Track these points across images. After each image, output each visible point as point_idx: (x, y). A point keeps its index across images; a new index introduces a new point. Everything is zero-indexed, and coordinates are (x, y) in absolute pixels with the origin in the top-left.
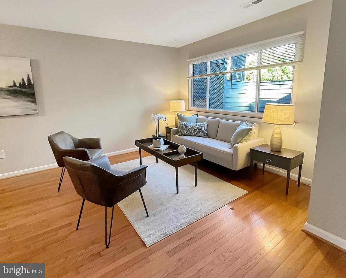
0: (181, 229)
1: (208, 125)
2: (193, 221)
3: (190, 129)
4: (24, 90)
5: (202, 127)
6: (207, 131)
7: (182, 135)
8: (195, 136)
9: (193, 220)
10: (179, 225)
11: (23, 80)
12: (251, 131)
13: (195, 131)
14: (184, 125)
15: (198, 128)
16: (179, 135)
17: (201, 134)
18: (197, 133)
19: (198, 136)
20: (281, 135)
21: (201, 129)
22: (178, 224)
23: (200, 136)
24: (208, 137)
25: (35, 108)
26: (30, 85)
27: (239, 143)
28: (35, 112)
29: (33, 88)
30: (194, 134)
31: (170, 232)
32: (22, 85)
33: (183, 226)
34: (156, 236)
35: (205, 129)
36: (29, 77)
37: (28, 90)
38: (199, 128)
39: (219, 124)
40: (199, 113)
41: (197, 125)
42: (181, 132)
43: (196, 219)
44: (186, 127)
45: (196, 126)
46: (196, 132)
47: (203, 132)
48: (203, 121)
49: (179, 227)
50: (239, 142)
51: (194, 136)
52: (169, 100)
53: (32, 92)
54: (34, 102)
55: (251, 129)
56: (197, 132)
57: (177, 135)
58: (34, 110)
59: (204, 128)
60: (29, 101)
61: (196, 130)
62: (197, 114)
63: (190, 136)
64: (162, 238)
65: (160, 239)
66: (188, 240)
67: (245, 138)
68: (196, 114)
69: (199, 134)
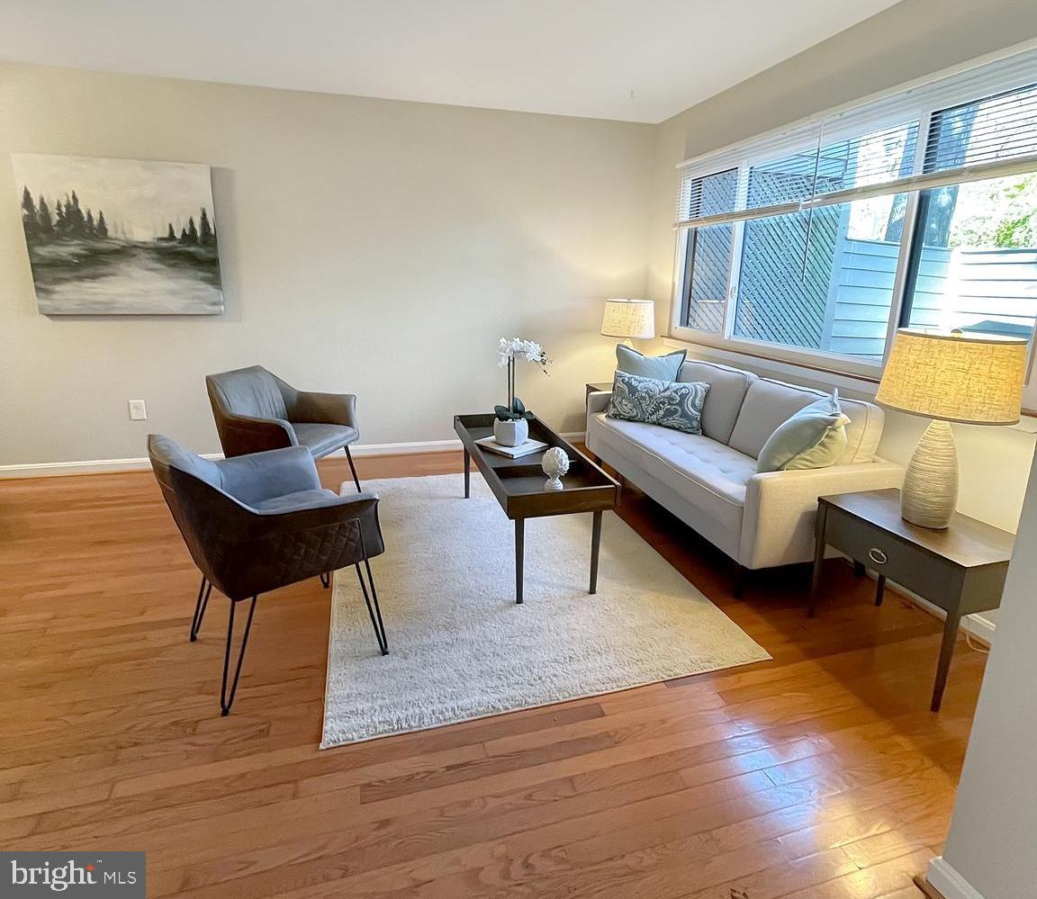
0: (452, 722)
1: (708, 392)
2: (506, 708)
3: (644, 398)
4: (192, 249)
5: (683, 397)
6: (702, 412)
7: (616, 417)
8: (660, 425)
9: (507, 704)
10: (453, 709)
11: (191, 222)
12: (832, 433)
13: (658, 409)
14: (629, 384)
15: (670, 399)
16: (608, 417)
17: (676, 420)
18: (664, 416)
19: (669, 427)
20: (955, 466)
21: (681, 404)
22: (450, 704)
23: (674, 428)
24: (704, 434)
25: (216, 300)
26: (209, 239)
27: (779, 469)
28: (216, 308)
29: (215, 244)
30: (654, 418)
31: (412, 723)
32: (189, 237)
33: (464, 714)
34: (366, 721)
35: (694, 405)
36: (204, 214)
37: (202, 251)
38: (673, 400)
39: (746, 392)
40: (690, 348)
41: (668, 389)
42: (615, 407)
43: (520, 705)
44: (633, 390)
45: (664, 391)
46: (661, 412)
47: (684, 415)
48: (697, 375)
49: (451, 714)
50: (778, 464)
51: (654, 423)
52: (603, 299)
53: (211, 256)
54: (216, 281)
55: (832, 423)
56: (667, 414)
57: (602, 416)
58: (214, 304)
59: (690, 403)
60: (203, 279)
61: (664, 403)
62: (684, 352)
63: (643, 422)
64: (380, 733)
65: (372, 735)
66: (449, 768)
67: (802, 455)
68: (681, 352)
69: (670, 421)
